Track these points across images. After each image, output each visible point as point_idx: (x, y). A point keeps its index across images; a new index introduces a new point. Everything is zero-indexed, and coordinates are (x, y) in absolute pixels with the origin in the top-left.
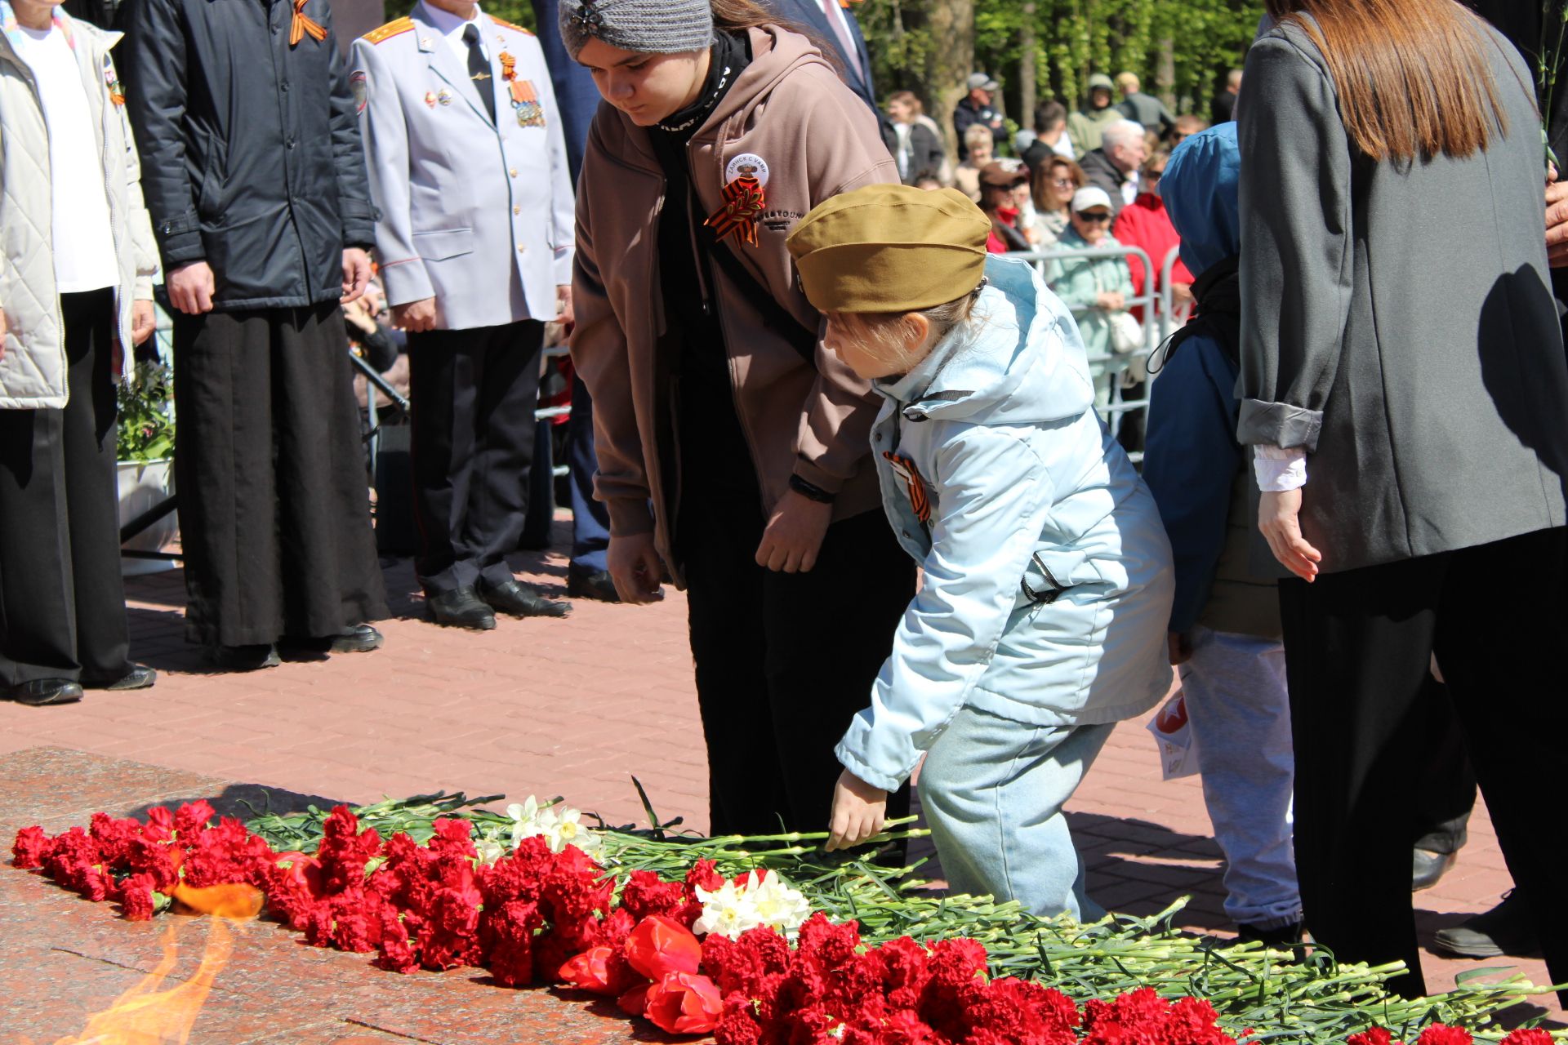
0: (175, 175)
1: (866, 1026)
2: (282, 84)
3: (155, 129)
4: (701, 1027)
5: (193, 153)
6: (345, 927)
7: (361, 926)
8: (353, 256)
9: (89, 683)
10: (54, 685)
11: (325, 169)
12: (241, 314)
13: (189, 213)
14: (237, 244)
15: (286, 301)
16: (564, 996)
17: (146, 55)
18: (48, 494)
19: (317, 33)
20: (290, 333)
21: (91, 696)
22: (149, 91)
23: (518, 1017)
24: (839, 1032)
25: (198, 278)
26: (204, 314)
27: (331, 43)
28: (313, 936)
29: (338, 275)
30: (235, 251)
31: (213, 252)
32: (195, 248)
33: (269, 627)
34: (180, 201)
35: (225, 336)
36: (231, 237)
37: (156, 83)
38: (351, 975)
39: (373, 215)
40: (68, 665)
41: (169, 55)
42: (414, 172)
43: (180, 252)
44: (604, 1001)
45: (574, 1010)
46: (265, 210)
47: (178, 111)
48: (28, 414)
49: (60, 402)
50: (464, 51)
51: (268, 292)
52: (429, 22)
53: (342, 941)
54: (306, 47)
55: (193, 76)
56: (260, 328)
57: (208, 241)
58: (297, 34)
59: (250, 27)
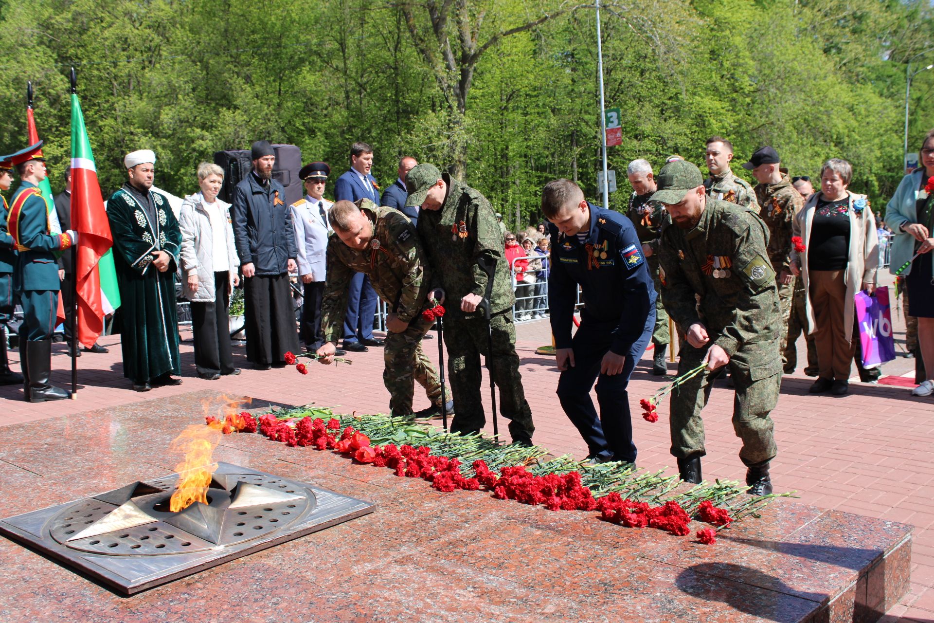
0: (244, 241)
1: (411, 459)
2: (272, 216)
3: (238, 229)
4: (370, 460)
5: (249, 235)
6: (280, 436)
7: (284, 435)
8: (291, 261)
9: (222, 374)
10: (213, 374)
11: (283, 238)
12: (262, 277)
13: (248, 250)
14: (260, 258)
15: (273, 273)
16: (336, 453)
17: (236, 209)
18: (212, 324)
19: (281, 203)
20: (274, 280)
21: (223, 377)
22: (237, 219)
23: (323, 458)
24: (405, 461)
25: (250, 267)
26: (252, 277)
27: (285, 206)
28: (272, 438)
29: (287, 266)
30: (260, 260)
31: (255, 260)
32: (250, 259)
33: (270, 359)
34: (246, 247)
35: (258, 282)
36: (259, 257)
37: (239, 217)
38: (280, 448)
39: (297, 251)
40: (217, 369)
41: (242, 209)
42: (306, 239)
43: (246, 260)
44: (345, 454)
45: (337, 456)
46: (268, 249)
47: (245, 224)
48: (204, 304)
49: (213, 300)
50: (318, 209)
51: (269, 271)
52: (310, 201)
53: (279, 439)
54: (278, 207)
55: (249, 215)
56: (267, 280)
57: (253, 257)
58: (276, 203)
59: (264, 201)
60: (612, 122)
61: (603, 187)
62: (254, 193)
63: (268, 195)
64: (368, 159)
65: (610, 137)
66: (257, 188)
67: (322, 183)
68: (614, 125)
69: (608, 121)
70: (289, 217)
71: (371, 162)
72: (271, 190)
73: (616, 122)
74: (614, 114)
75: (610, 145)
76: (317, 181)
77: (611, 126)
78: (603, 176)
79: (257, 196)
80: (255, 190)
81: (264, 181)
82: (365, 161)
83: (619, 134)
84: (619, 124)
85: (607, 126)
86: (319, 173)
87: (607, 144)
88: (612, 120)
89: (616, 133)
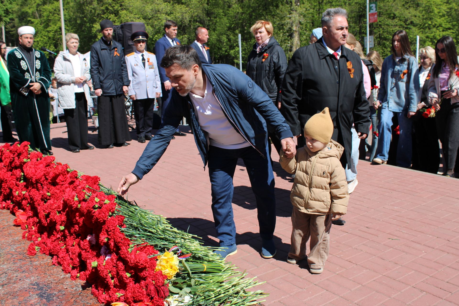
0: (96, 76)
2: (112, 62)
8: (125, 87)
9: (82, 149)
10: (75, 150)
12: (106, 96)
13: (98, 82)
15: (113, 94)
20: (113, 99)
25: (99, 91)
26: (101, 96)
27: (121, 57)
31: (102, 87)
32: (99, 87)
34: (97, 80)
37: (93, 63)
40: (78, 146)
43: (97, 87)
46: (110, 81)
49: (74, 108)
51: (110, 93)
52: (137, 53)
54: (117, 57)
55: (99, 61)
56: (108, 99)
57: (101, 85)
58: (115, 55)
59: (107, 54)
60: (372, 9)
61: (366, 45)
62: (102, 49)
63: (110, 50)
64: (174, 30)
65: (371, 18)
66: (105, 46)
68: (373, 11)
69: (370, 9)
70: (125, 63)
71: (176, 32)
72: (112, 48)
73: (375, 9)
74: (373, 5)
75: (371, 22)
76: (139, 41)
77: (372, 12)
78: (367, 39)
79: (103, 51)
80: (103, 48)
81: (109, 43)
82: (173, 31)
83: (376, 16)
84: (376, 10)
85: (369, 11)
86: (141, 37)
87: (369, 21)
88: (372, 8)
89: (374, 15)
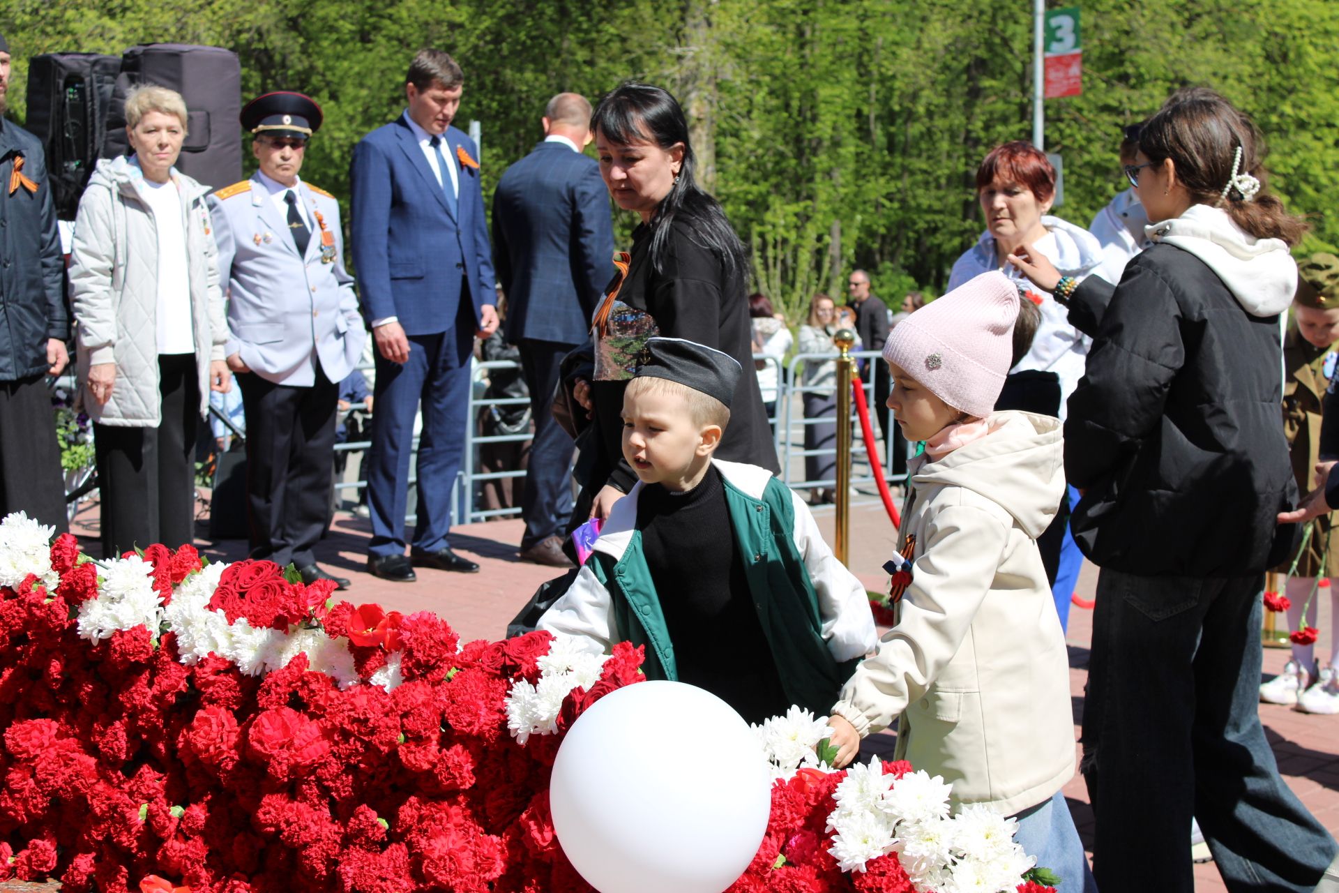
2: (1, 221)
19: (32, 187)
49: (156, 423)
50: (284, 208)
54: (21, 198)
58: (13, 186)
60: (1060, 40)
65: (1053, 75)
67: (294, 146)
68: (1064, 47)
69: (1051, 36)
73: (1070, 39)
74: (1066, 22)
75: (1054, 93)
76: (279, 140)
77: (1057, 48)
83: (1075, 70)
84: (1076, 45)
85: (1046, 48)
86: (287, 119)
87: (1045, 92)
88: (1059, 34)
89: (1068, 66)
